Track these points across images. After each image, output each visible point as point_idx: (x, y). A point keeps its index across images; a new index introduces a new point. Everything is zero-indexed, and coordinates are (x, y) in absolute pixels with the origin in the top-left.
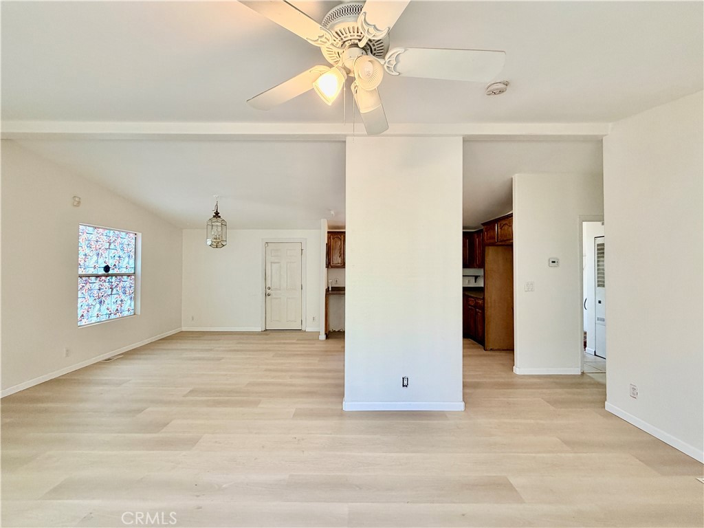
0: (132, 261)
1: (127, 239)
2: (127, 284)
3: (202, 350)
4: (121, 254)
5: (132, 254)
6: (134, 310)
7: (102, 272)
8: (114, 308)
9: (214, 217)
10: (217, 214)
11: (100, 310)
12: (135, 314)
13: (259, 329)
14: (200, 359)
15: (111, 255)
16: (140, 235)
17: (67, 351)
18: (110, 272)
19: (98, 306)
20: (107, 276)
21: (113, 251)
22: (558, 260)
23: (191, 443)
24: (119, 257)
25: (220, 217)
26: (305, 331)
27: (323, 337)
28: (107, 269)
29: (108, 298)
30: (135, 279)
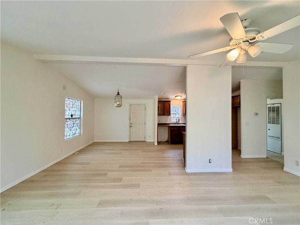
0: (79, 112)
1: (78, 103)
2: (78, 122)
3: (109, 150)
4: (76, 109)
5: (79, 109)
6: (80, 133)
7: (70, 117)
8: (74, 132)
9: (117, 94)
10: (118, 93)
11: (70, 133)
12: (80, 135)
13: (127, 141)
14: (112, 153)
15: (73, 110)
16: (82, 101)
17: (61, 150)
18: (73, 117)
19: (69, 131)
20: (72, 119)
21: (74, 108)
22: (258, 113)
23: (138, 186)
24: (76, 111)
25: (119, 94)
26: (146, 142)
27: (156, 144)
28: (72, 116)
29: (73, 128)
30: (80, 120)
